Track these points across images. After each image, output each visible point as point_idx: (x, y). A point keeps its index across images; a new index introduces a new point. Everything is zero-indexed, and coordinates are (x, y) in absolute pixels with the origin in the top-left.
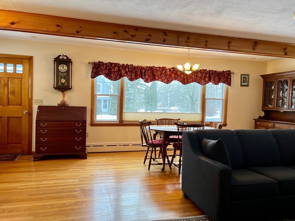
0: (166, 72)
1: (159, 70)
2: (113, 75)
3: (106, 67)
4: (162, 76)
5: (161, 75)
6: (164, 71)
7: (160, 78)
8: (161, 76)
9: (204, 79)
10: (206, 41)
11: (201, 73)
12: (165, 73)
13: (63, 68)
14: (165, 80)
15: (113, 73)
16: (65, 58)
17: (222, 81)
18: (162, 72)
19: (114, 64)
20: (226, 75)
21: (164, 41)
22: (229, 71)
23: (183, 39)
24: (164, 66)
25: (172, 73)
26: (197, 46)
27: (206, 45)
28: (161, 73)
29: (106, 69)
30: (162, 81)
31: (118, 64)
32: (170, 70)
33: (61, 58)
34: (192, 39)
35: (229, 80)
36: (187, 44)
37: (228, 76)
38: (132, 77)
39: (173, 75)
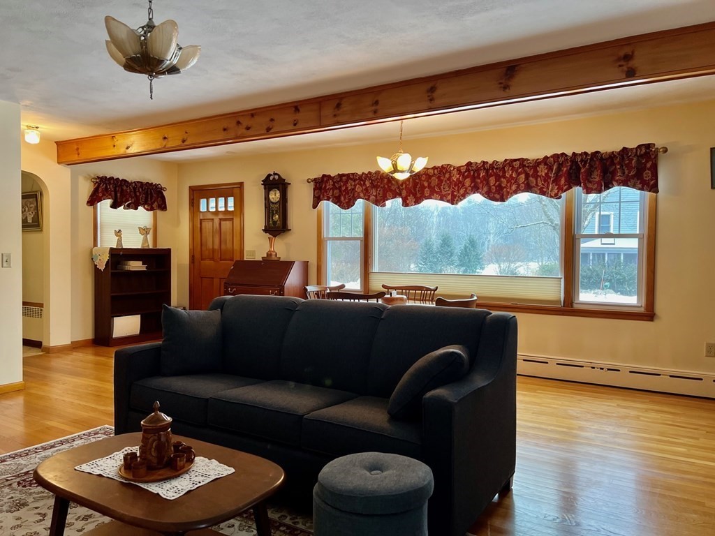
0: (450, 177)
1: (434, 174)
2: (345, 198)
3: (334, 185)
4: (442, 187)
5: (439, 186)
6: (447, 176)
7: (437, 193)
8: (440, 188)
9: (556, 181)
10: (377, 103)
11: (546, 164)
12: (449, 179)
13: (275, 196)
14: (450, 197)
15: (344, 193)
16: (277, 177)
17: (617, 181)
18: (442, 178)
19: (348, 175)
20: (635, 159)
21: (295, 125)
22: (648, 146)
23: (328, 111)
24: (445, 162)
25: (465, 178)
26: (357, 118)
27: (375, 112)
28: (442, 181)
29: (334, 188)
30: (442, 199)
31: (353, 174)
32: (457, 170)
33: (271, 178)
34: (346, 106)
35: (647, 175)
36: (336, 119)
37: (647, 162)
38: (378, 198)
39: (468, 182)
